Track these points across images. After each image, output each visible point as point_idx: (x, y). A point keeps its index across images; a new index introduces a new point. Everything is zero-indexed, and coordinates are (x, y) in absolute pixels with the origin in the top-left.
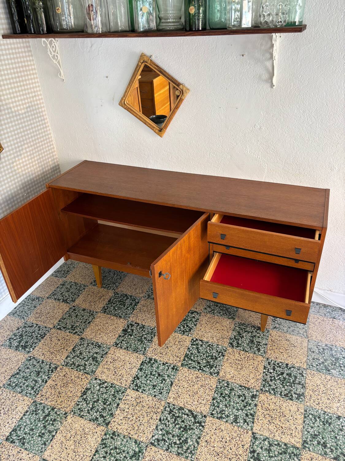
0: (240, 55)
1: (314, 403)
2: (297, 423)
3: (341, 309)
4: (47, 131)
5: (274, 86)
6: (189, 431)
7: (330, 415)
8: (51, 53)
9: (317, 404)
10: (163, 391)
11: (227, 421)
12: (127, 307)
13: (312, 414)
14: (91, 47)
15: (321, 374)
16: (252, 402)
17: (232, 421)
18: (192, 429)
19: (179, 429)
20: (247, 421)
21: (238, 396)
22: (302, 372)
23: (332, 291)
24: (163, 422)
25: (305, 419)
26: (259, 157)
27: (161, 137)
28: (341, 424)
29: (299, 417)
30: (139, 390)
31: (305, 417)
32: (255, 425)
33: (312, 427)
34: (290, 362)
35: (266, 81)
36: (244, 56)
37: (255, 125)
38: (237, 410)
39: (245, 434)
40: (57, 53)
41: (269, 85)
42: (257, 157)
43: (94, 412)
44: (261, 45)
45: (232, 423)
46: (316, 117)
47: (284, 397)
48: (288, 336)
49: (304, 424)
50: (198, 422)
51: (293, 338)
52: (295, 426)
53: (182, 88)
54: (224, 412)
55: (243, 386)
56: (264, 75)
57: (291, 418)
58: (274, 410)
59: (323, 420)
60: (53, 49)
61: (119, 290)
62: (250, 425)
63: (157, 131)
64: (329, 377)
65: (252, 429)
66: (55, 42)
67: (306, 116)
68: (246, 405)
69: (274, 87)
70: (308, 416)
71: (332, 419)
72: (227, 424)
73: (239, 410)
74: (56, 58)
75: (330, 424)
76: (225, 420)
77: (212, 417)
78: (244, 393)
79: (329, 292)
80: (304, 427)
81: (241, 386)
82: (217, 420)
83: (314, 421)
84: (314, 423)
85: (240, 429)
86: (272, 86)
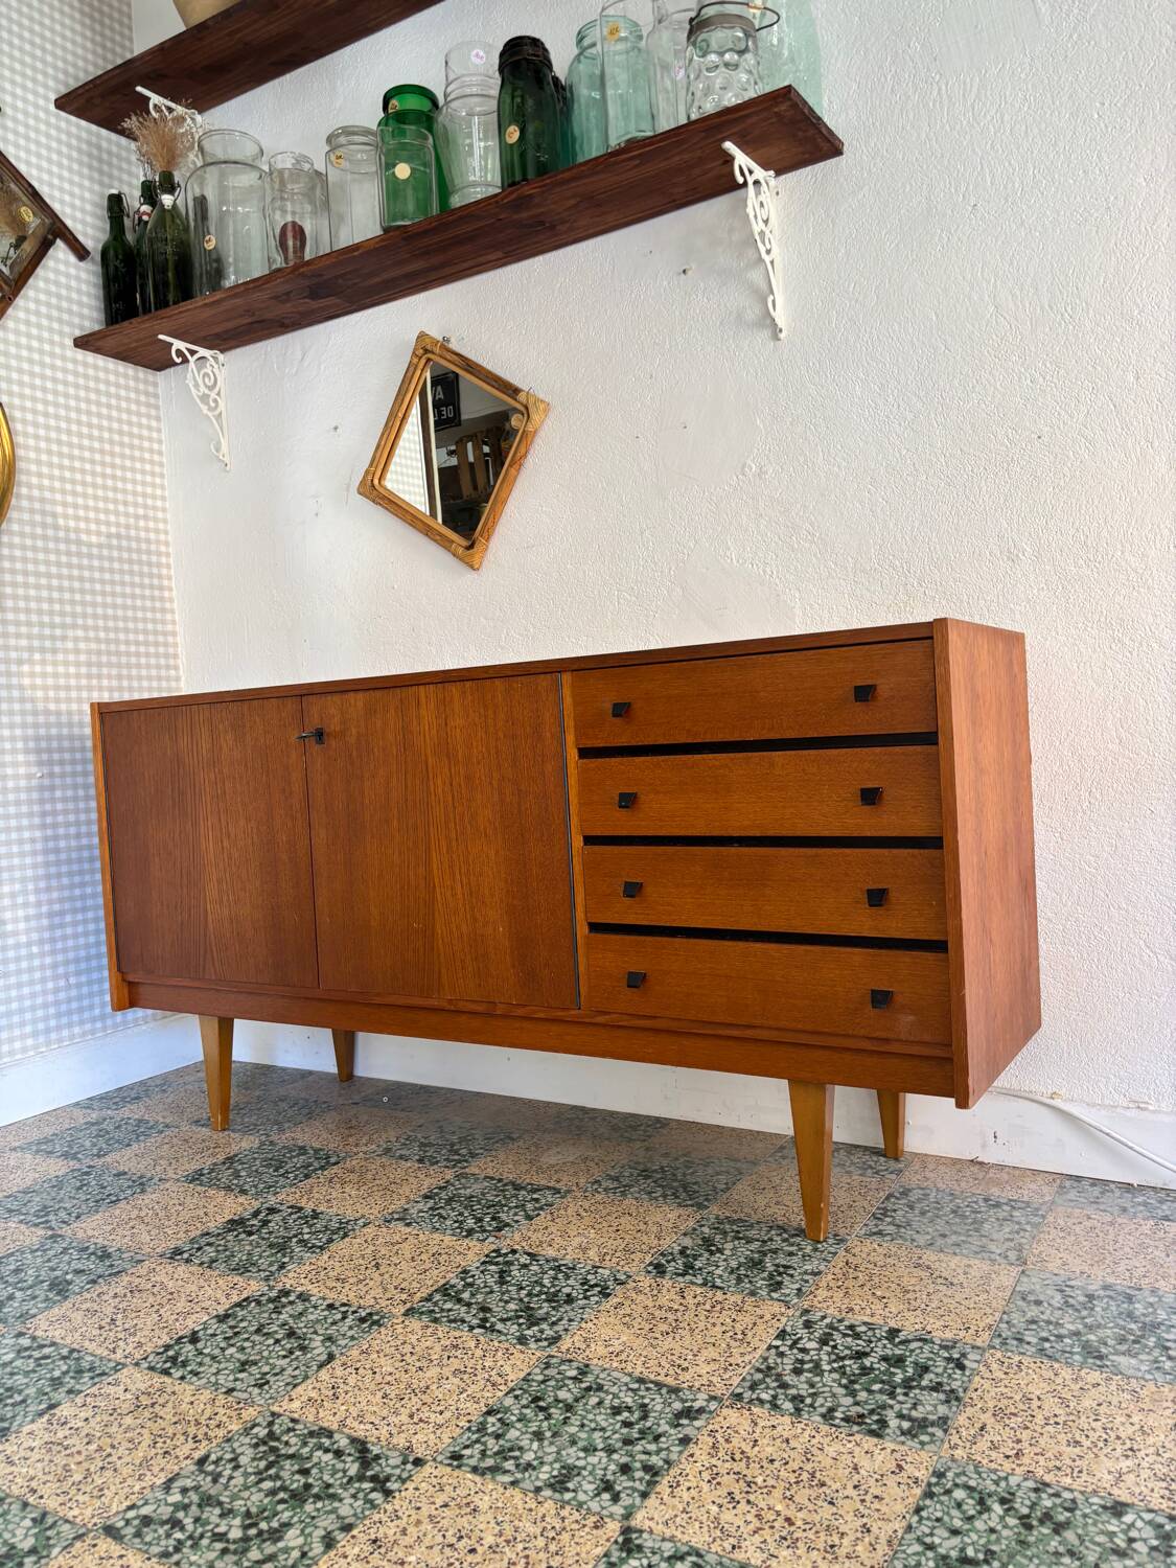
0: (678, 273)
1: (994, 1455)
2: (878, 1510)
5: (781, 331)
6: (314, 1503)
7: (1067, 1495)
8: (196, 386)
9: (1008, 1457)
10: (272, 1379)
11: (514, 1483)
12: (287, 1172)
13: (967, 1487)
14: (302, 358)
15: (1056, 1365)
16: (672, 1431)
17: (539, 1484)
18: (333, 1497)
19: (272, 1492)
20: (618, 1488)
21: (613, 1408)
22: (964, 1355)
23: (1146, 1109)
24: (210, 1468)
25: (928, 1502)
26: (768, 570)
27: (472, 567)
28: (1125, 1532)
29: (893, 1490)
30: (172, 1371)
31: (929, 1495)
32: (652, 1501)
33: (955, 1532)
34: (910, 1326)
36: (689, 273)
37: (744, 466)
38: (585, 1450)
39: (587, 1529)
40: (218, 394)
41: (766, 333)
42: (764, 571)
44: (731, 230)
45: (538, 1490)
46: (922, 394)
47: (843, 1424)
48: (929, 1257)
49: (916, 1518)
50: (374, 1479)
51: (951, 1264)
52: (865, 1520)
53: (525, 402)
54: (517, 1453)
55: (652, 1382)
56: (749, 311)
57: (850, 1491)
58: (772, 1461)
59: (1025, 1511)
60: (207, 380)
62: (625, 1500)
63: (460, 551)
64: (1095, 1376)
65: (627, 1516)
66: (216, 366)
67: (891, 399)
68: (637, 1436)
69: (782, 336)
70: (948, 1492)
71: (1078, 1513)
72: (517, 1493)
73: (595, 1450)
74: (213, 405)
75: (1059, 1528)
76: (507, 1479)
77: (449, 1465)
78: (646, 1401)
79: (1133, 1113)
80: (909, 1528)
81: (641, 1381)
82: (469, 1476)
83: (972, 1512)
84: (970, 1519)
85: (565, 1513)
86: (776, 331)
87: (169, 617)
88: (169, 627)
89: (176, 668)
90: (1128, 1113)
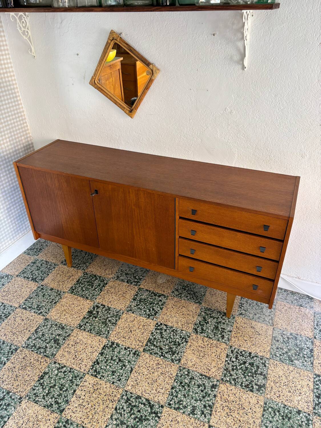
0: (211, 34)
1: (274, 396)
2: (256, 416)
3: (308, 296)
4: (19, 109)
5: (245, 68)
6: (145, 422)
7: (290, 409)
8: (20, 28)
9: (278, 397)
10: (121, 378)
11: (184, 412)
12: (95, 288)
13: (272, 408)
14: (61, 23)
15: (284, 364)
16: (212, 393)
17: (189, 412)
18: (148, 419)
19: (135, 419)
20: (205, 413)
21: (198, 385)
22: (265, 361)
23: (300, 279)
24: (119, 411)
25: (265, 413)
27: (132, 118)
28: (301, 419)
29: (258, 410)
30: (97, 375)
31: (264, 410)
32: (212, 417)
33: (271, 422)
34: (253, 350)
35: (238, 62)
36: (215, 35)
37: (226, 109)
38: (195, 400)
39: (202, 426)
40: (28, 29)
41: (240, 67)
42: (228, 141)
43: (50, 398)
44: (233, 24)
45: (189, 415)
46: (288, 102)
47: (245, 388)
48: (254, 323)
49: (263, 418)
50: (154, 413)
51: (258, 326)
52: (254, 419)
53: (152, 68)
54: (181, 402)
55: (204, 375)
56: (235, 57)
57: (250, 411)
58: (233, 401)
59: (282, 414)
60: (23, 24)
61: (88, 270)
62: (207, 417)
63: (127, 112)
64: (291, 368)
65: (209, 422)
66: (25, 17)
67: (277, 101)
68: (205, 395)
69: (245, 70)
70: (268, 409)
71: (292, 414)
72: (184, 415)
73: (197, 400)
74: (26, 34)
75: (289, 419)
76: (182, 411)
77: (169, 407)
78: (204, 382)
79: (297, 279)
80: (262, 421)
81: (201, 375)
82: (174, 411)
83: (273, 415)
84: (273, 417)
85: (196, 421)
86: (243, 68)
87: (21, 106)
88: (21, 110)
89: (26, 123)
90: (296, 279)
